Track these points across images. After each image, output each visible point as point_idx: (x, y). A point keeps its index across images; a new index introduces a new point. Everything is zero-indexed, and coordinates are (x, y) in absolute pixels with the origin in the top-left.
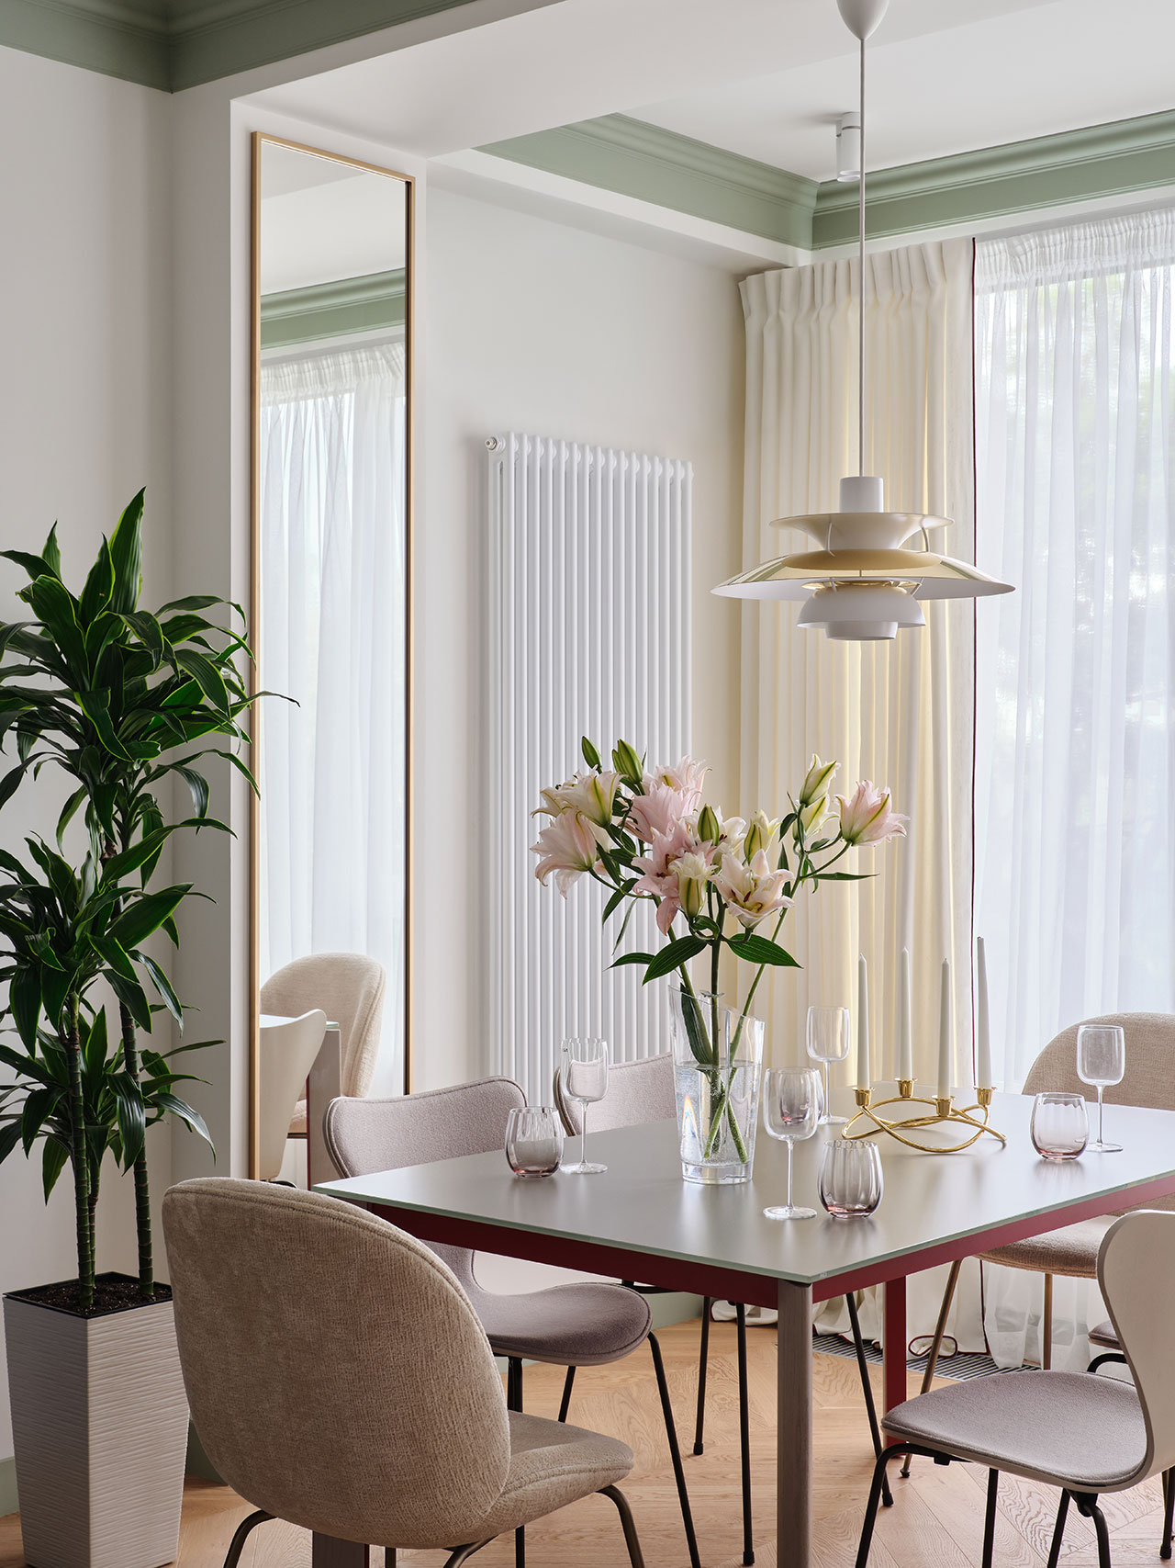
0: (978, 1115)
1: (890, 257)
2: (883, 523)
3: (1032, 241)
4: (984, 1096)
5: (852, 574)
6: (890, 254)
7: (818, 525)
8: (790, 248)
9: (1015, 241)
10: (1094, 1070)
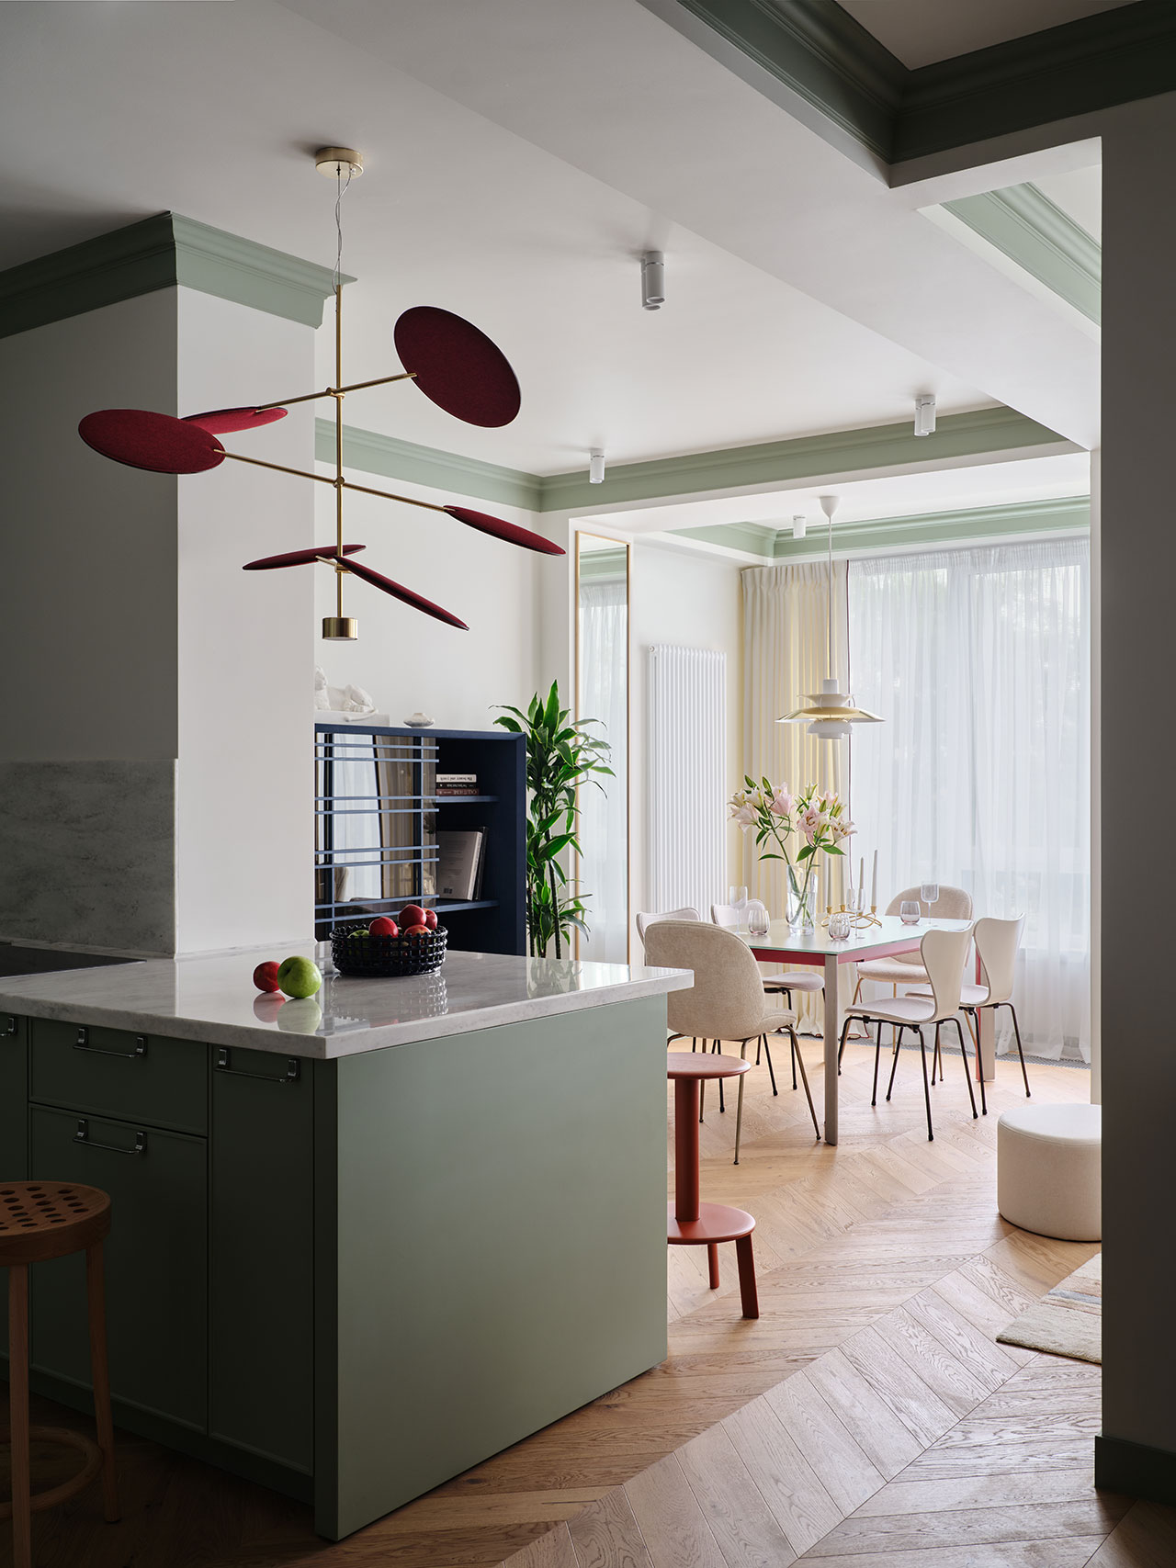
0: (872, 916)
1: (811, 566)
2: (839, 698)
3: (873, 562)
4: (874, 909)
5: (828, 716)
6: (811, 564)
7: (814, 698)
8: (765, 558)
9: (865, 562)
10: (927, 897)
